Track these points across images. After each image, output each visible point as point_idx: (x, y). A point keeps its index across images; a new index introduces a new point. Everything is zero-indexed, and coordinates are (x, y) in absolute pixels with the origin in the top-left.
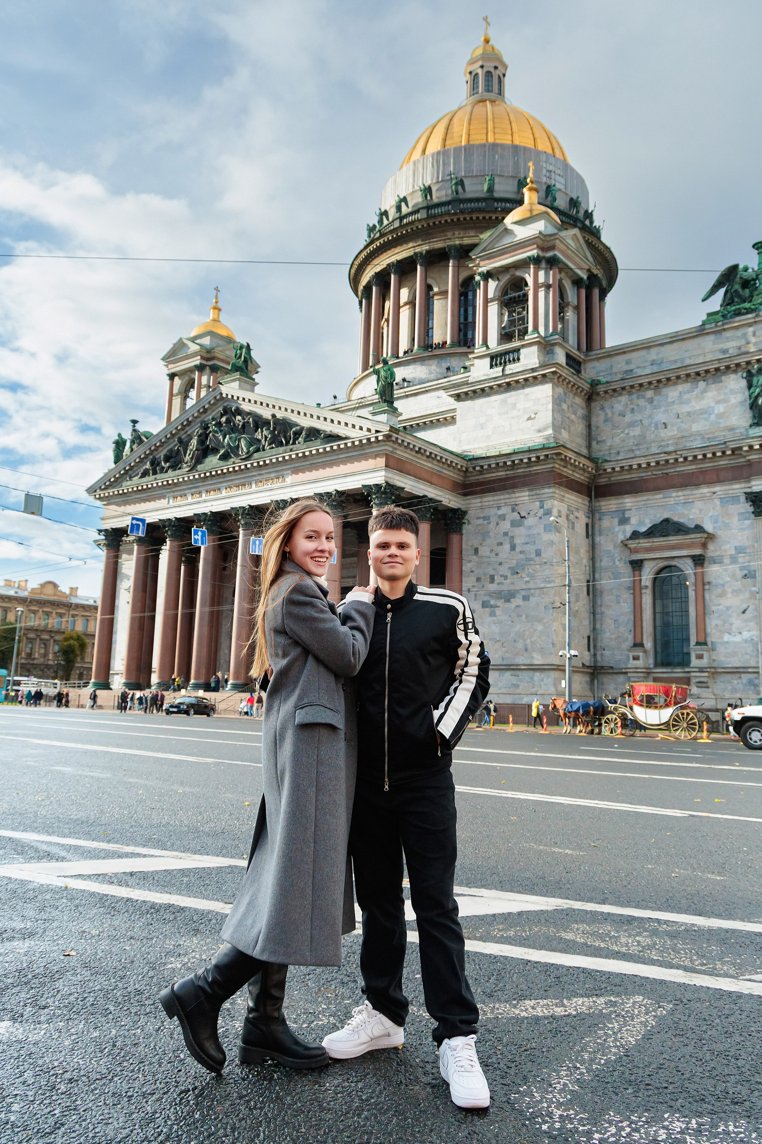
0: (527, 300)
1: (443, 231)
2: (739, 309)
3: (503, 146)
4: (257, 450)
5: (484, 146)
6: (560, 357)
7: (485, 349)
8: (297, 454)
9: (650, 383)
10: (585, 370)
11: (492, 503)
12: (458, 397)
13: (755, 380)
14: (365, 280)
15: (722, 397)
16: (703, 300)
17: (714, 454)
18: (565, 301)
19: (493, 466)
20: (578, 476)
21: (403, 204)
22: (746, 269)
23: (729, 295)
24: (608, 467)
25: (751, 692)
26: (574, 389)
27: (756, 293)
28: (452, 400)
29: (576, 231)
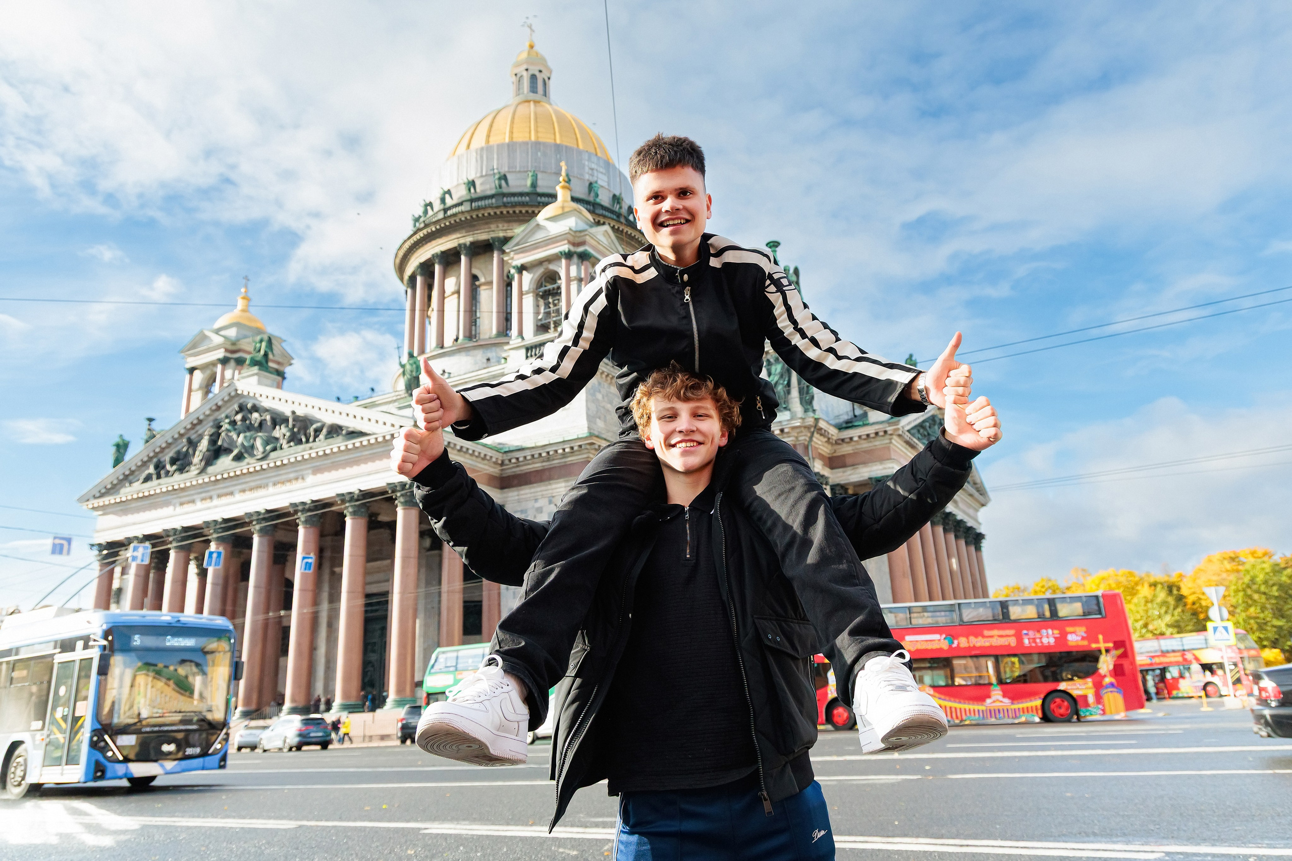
0: (560, 293)
1: (487, 223)
3: (544, 144)
4: (275, 449)
5: (526, 143)
7: (520, 340)
8: (317, 452)
11: (529, 495)
13: (773, 369)
14: (409, 269)
19: (528, 457)
21: (447, 196)
29: (606, 228)
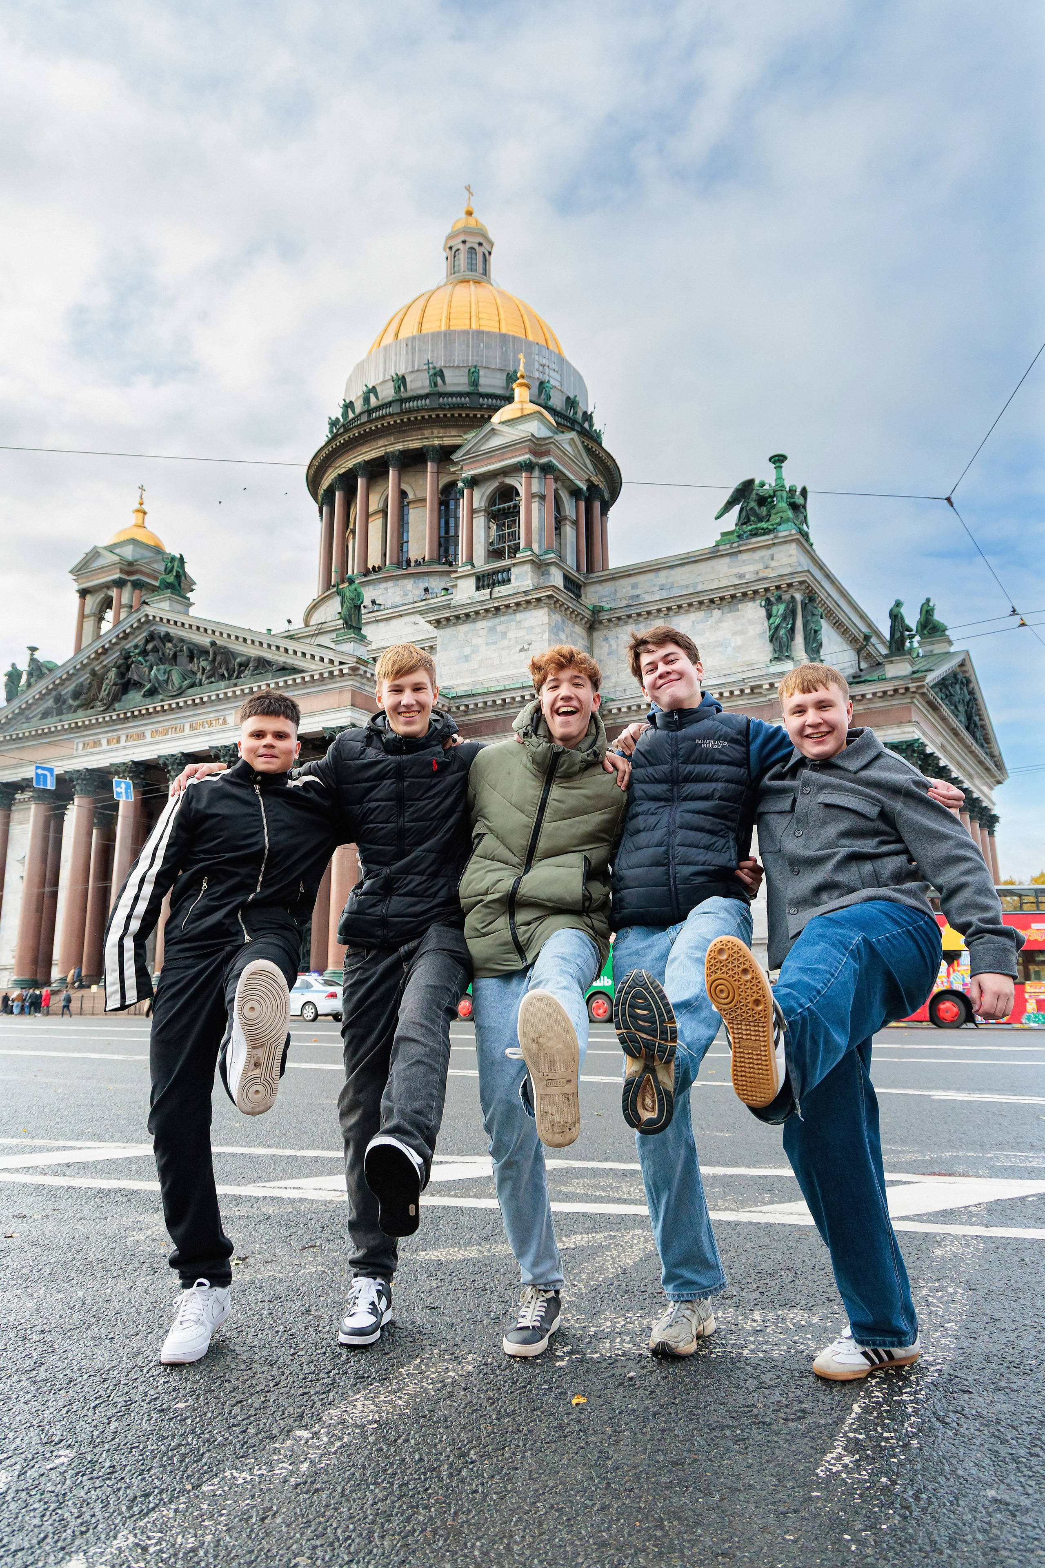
0: (519, 512)
1: (419, 429)
2: (756, 528)
3: (488, 334)
4: (192, 686)
5: (466, 332)
6: (557, 578)
7: (469, 567)
8: (243, 690)
9: (659, 611)
10: (586, 594)
12: (438, 623)
13: (774, 609)
14: (325, 483)
15: (739, 628)
16: (717, 518)
17: (732, 693)
18: (562, 514)
19: (480, 705)
21: (372, 395)
22: (762, 485)
23: (744, 513)
24: (613, 707)
26: (574, 616)
27: (773, 512)
28: (430, 627)
29: (573, 435)
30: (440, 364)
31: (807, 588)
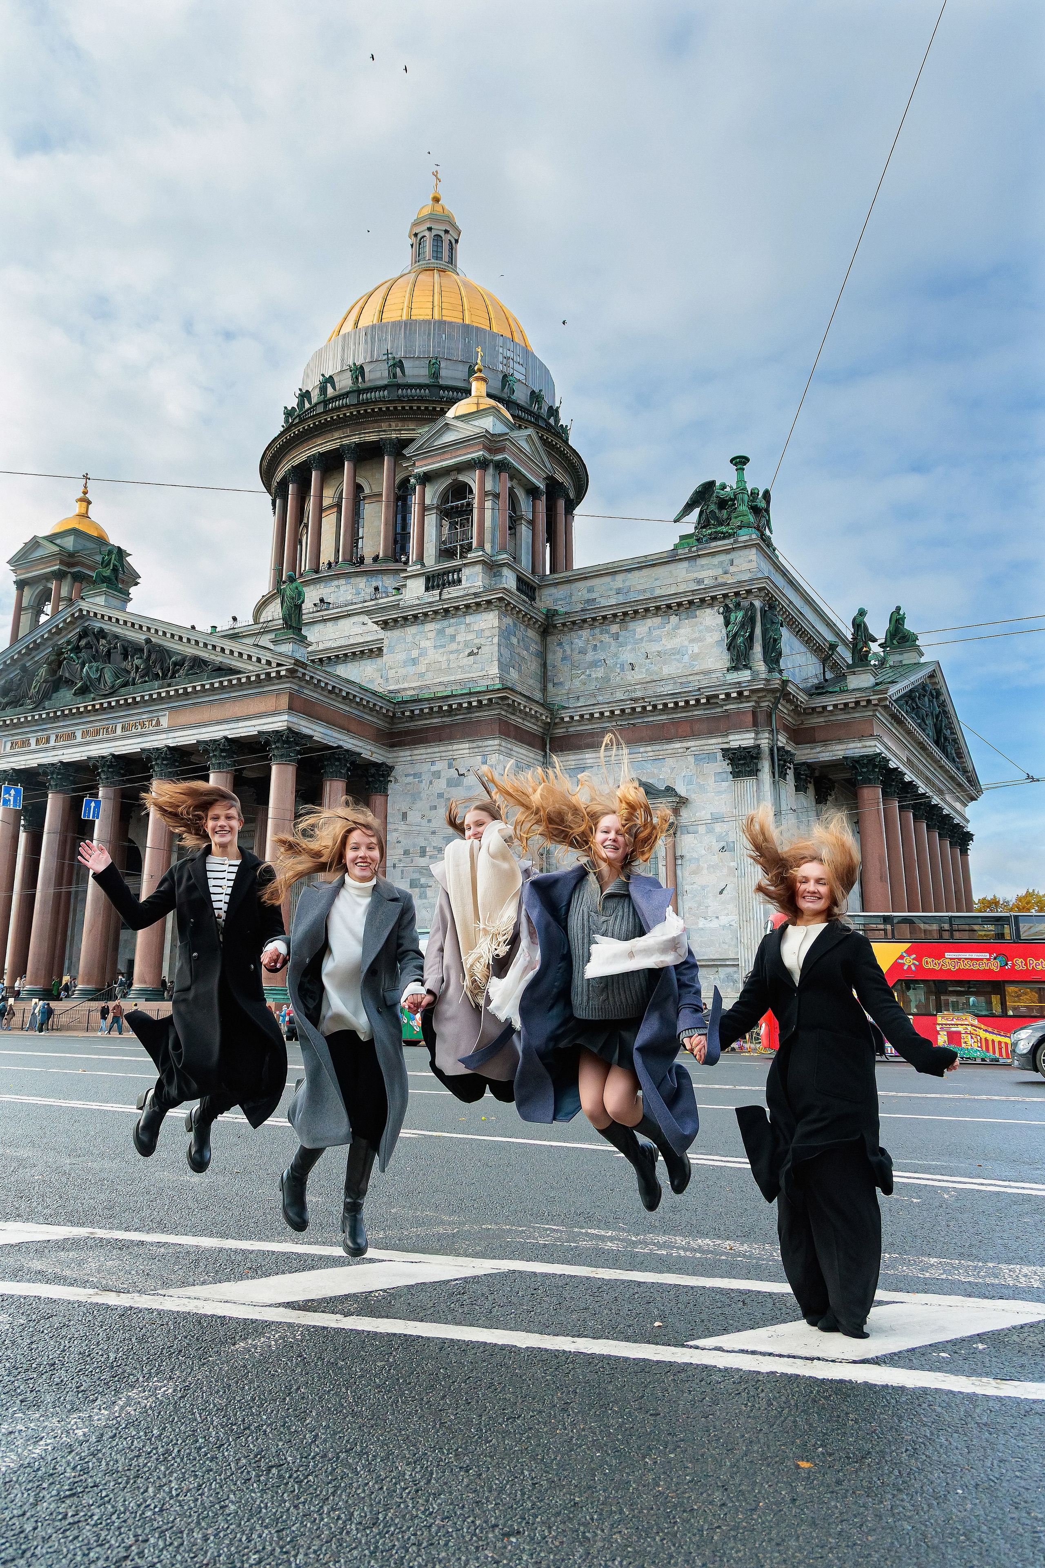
0: (472, 510)
1: (376, 421)
2: (716, 532)
3: (451, 324)
4: (125, 684)
5: (428, 322)
6: (509, 580)
7: (419, 567)
8: (177, 691)
9: (615, 616)
10: (541, 597)
11: (424, 756)
12: (385, 625)
13: (734, 616)
14: (279, 475)
15: (697, 635)
17: (687, 702)
18: (518, 513)
19: (426, 711)
20: (530, 726)
21: (329, 385)
22: (723, 487)
23: (704, 516)
24: (566, 715)
25: (729, 990)
26: (526, 619)
27: (733, 515)
28: (376, 627)
29: (530, 431)
30: (400, 354)
31: (767, 595)
